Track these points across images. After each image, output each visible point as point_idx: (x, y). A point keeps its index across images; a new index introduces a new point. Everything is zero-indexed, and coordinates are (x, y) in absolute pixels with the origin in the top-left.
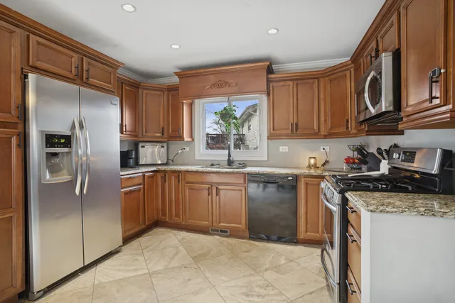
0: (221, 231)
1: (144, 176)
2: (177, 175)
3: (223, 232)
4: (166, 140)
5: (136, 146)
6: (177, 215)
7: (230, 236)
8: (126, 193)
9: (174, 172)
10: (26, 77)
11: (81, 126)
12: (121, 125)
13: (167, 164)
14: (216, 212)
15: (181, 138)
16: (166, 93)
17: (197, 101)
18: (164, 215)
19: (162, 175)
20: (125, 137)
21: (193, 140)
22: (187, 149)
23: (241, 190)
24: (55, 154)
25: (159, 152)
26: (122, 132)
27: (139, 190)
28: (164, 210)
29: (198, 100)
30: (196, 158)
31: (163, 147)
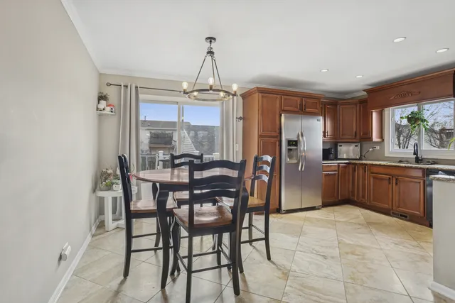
0: (401, 215)
1: (339, 166)
2: (364, 167)
3: (403, 216)
4: (358, 141)
5: (336, 145)
6: (363, 197)
7: (410, 221)
8: (326, 175)
9: (362, 164)
10: (281, 115)
11: (302, 136)
12: (324, 132)
13: (360, 159)
14: (396, 198)
15: (371, 139)
16: (358, 105)
17: (386, 109)
18: (353, 195)
19: (353, 166)
20: (326, 139)
21: (383, 140)
22: (378, 148)
23: (420, 183)
24: (291, 150)
25: (353, 150)
26: (324, 136)
27: (335, 174)
28: (353, 192)
29: (388, 108)
30: (386, 155)
31: (356, 146)
